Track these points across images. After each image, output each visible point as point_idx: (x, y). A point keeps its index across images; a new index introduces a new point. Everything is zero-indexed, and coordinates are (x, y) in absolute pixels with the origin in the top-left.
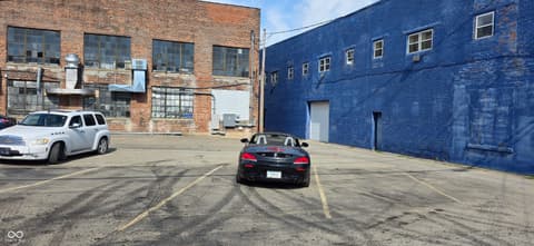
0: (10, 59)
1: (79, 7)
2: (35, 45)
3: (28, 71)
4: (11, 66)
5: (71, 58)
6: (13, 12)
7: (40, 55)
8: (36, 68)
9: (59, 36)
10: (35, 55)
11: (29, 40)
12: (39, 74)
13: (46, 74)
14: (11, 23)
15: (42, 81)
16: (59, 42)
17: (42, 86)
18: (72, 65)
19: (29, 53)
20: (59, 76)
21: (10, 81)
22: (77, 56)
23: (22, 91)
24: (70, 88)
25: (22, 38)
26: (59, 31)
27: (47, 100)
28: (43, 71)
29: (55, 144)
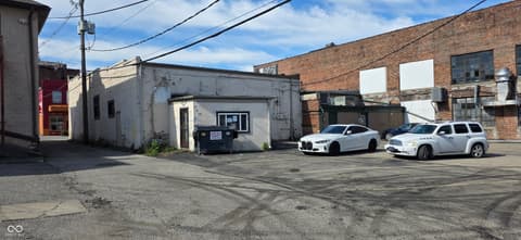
0: (454, 82)
1: (510, 22)
2: (472, 67)
3: (467, 90)
4: (454, 88)
5: (502, 73)
6: (455, 44)
7: (477, 73)
8: (474, 86)
9: (492, 54)
10: (472, 75)
11: (468, 63)
12: (476, 91)
13: (482, 90)
14: (453, 53)
15: (478, 96)
16: (493, 59)
17: (478, 101)
18: (503, 79)
19: (468, 74)
20: (493, 90)
21: (454, 100)
22: (508, 69)
23: (463, 106)
24: (502, 100)
25: (462, 64)
26: (492, 50)
27: (484, 112)
28: (479, 87)
29: (422, 145)
